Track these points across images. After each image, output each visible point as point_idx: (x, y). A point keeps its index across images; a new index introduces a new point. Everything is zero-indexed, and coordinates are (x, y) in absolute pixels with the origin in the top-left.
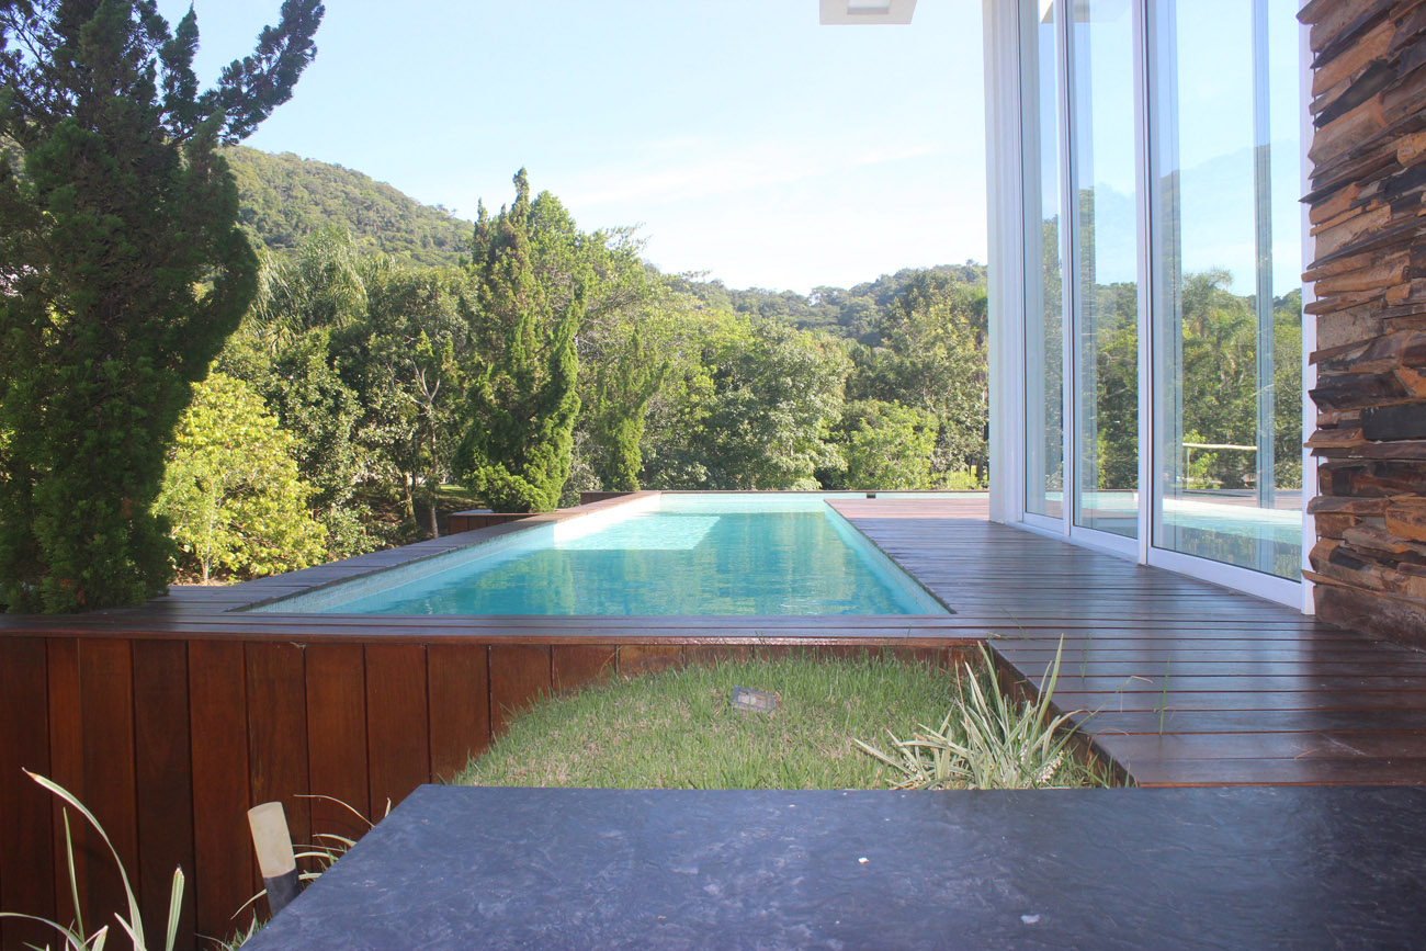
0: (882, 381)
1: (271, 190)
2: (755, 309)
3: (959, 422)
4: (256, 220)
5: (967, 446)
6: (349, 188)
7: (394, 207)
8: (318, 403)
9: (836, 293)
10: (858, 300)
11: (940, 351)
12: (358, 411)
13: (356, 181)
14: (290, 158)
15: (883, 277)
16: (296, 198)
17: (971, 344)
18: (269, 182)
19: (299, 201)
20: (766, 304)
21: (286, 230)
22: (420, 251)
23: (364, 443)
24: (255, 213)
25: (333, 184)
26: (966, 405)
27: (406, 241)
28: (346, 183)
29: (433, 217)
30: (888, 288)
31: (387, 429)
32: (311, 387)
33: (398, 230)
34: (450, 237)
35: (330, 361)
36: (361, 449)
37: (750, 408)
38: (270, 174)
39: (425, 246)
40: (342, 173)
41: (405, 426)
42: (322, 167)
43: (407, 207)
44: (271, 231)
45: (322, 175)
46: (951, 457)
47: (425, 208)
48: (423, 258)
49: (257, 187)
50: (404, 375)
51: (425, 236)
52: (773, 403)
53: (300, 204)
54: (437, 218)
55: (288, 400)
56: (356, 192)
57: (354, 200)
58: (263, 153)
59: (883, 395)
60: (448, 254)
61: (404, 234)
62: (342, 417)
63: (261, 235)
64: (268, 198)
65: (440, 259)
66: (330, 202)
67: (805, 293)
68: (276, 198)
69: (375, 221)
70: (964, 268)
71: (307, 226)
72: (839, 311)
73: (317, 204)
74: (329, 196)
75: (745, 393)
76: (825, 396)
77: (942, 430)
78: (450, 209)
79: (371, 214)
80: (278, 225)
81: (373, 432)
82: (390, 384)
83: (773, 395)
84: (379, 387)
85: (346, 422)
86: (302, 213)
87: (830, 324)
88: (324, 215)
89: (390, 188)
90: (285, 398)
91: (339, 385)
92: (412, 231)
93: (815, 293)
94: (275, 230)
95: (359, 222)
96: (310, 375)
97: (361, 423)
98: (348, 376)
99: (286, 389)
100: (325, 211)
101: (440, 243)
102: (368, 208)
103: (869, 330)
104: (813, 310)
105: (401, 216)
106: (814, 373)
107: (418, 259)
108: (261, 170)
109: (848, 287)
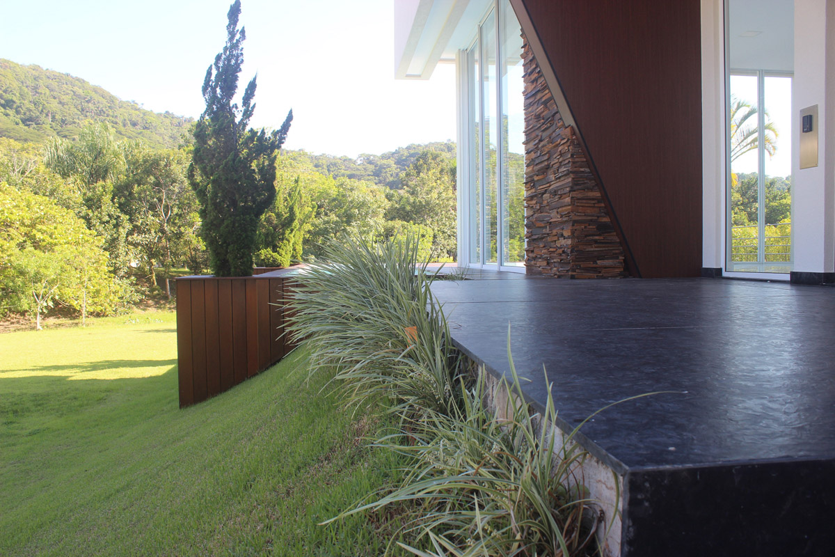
0: (403, 210)
1: (24, 88)
2: (325, 167)
3: (444, 232)
4: (15, 106)
5: (448, 245)
6: (76, 89)
7: (104, 101)
8: (108, 222)
9: (372, 157)
10: (385, 161)
11: (434, 195)
12: (129, 226)
13: (80, 84)
14: (36, 68)
15: (399, 148)
16: (41, 93)
17: (450, 192)
18: (22, 83)
19: (43, 95)
20: (331, 163)
21: (35, 113)
22: (122, 129)
23: (131, 244)
24: (14, 102)
25: (65, 86)
26: (447, 223)
27: (112, 122)
28: (73, 86)
29: (130, 108)
30: (402, 155)
31: (143, 236)
32: (104, 213)
33: (108, 116)
34: (140, 120)
35: (112, 200)
36: (131, 247)
37: (336, 225)
38: (23, 77)
39: (124, 126)
40: (71, 79)
41: (154, 234)
42: (58, 75)
43: (113, 102)
44: (25, 114)
45: (57, 80)
46: (439, 251)
47: (124, 103)
48: (124, 133)
49: (15, 85)
50: (152, 207)
51: (125, 120)
52: (348, 223)
53: (44, 98)
54: (132, 109)
55: (92, 221)
56: (80, 91)
57: (79, 96)
58: (18, 65)
59: (404, 218)
60: (139, 131)
61: (111, 118)
62: (121, 230)
63: (19, 116)
64: (22, 93)
65: (134, 134)
66: (63, 97)
67: (354, 157)
68: (28, 93)
69: (92, 110)
70: (446, 144)
71: (49, 111)
72: (374, 168)
73: (55, 98)
74: (63, 93)
75: (333, 217)
76: (375, 219)
77: (435, 237)
78: (140, 104)
79: (90, 105)
80: (30, 110)
81: (136, 238)
82: (144, 212)
83: (349, 218)
84: (139, 213)
85: (123, 232)
86: (45, 103)
87: (369, 175)
88: (60, 105)
89: (101, 89)
90: (90, 219)
91: (118, 213)
92: (116, 117)
93: (360, 157)
94: (28, 113)
95: (83, 110)
96: (103, 208)
97: (130, 233)
98: (123, 208)
99: (91, 215)
100: (60, 103)
101: (134, 124)
102: (88, 102)
103: (391, 179)
104: (358, 167)
105: (109, 107)
106: (369, 207)
107: (121, 134)
108: (16, 75)
109: (379, 154)
